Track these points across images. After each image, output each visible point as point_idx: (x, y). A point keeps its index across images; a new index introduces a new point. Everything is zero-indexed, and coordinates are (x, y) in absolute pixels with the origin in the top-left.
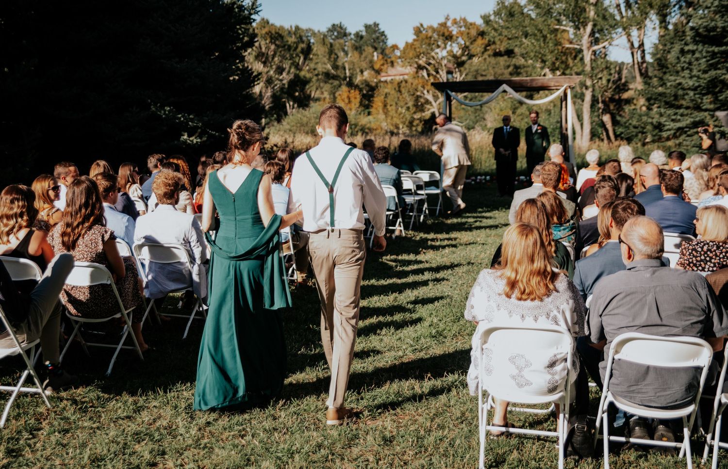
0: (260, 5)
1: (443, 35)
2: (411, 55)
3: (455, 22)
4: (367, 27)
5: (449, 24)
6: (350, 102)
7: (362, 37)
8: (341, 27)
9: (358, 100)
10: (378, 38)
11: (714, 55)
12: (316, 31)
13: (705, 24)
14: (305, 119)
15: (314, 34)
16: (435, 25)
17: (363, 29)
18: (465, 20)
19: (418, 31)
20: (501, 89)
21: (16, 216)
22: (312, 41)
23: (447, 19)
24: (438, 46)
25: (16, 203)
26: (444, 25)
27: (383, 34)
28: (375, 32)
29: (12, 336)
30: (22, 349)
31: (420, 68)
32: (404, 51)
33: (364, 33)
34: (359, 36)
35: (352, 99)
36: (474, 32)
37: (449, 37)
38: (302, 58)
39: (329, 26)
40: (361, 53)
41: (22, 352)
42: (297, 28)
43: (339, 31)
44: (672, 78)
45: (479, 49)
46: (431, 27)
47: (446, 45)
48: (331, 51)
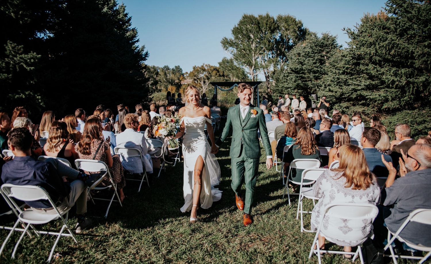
0: (149, 54)
1: (203, 69)
2: (192, 75)
3: (206, 65)
4: (176, 67)
5: (204, 66)
6: (172, 90)
7: (174, 70)
8: (167, 67)
9: (175, 90)
10: (179, 70)
11: (297, 77)
12: (160, 67)
13: (295, 67)
14: (158, 96)
15: (159, 68)
16: (200, 66)
17: (175, 67)
18: (209, 65)
19: (194, 68)
20: (235, 85)
21: (59, 137)
22: (159, 71)
23: (204, 64)
24: (201, 73)
25: (59, 130)
26: (203, 66)
27: (181, 69)
28: (178, 68)
29: (55, 209)
30: (60, 215)
31: (195, 80)
32: (190, 74)
33: (175, 69)
34: (173, 70)
35: (173, 90)
36: (212, 69)
37: (204, 70)
38: (156, 76)
39: (164, 66)
40: (175, 75)
41: (60, 217)
42: (154, 66)
43: (167, 68)
44: (281, 84)
45: (214, 74)
46: (198, 67)
47: (203, 72)
48: (165, 74)
